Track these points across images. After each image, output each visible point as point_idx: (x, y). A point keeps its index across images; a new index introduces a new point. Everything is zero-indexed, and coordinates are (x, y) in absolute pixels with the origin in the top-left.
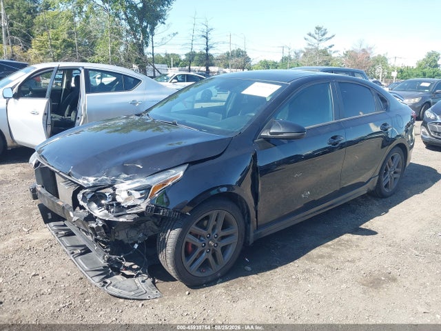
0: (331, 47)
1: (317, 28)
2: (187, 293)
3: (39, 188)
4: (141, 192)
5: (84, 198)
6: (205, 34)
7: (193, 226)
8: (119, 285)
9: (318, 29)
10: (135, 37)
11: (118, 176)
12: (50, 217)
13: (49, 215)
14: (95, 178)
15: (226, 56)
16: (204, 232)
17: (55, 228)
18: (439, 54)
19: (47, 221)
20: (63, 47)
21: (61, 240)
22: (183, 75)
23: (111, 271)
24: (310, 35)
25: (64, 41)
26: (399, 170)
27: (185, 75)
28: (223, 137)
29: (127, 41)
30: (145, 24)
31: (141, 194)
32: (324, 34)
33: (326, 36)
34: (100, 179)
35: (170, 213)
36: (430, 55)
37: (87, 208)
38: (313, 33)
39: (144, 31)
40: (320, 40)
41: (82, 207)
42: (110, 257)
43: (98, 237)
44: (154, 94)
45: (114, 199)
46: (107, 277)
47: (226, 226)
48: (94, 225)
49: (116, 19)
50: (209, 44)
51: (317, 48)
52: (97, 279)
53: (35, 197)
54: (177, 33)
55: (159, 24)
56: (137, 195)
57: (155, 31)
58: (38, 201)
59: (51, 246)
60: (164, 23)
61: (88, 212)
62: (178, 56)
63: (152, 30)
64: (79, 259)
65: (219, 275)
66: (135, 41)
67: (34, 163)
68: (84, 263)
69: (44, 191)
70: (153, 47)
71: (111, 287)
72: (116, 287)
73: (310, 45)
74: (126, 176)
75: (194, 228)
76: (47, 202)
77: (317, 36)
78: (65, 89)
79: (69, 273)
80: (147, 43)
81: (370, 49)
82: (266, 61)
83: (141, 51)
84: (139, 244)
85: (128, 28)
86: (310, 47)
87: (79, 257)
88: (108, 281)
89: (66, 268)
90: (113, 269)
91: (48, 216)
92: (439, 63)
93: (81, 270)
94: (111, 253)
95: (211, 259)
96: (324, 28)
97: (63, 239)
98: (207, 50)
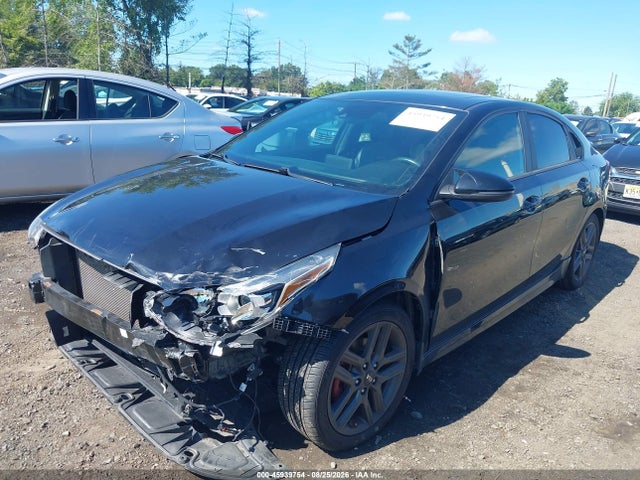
0: (426, 65)
1: (407, 38)
2: (333, 465)
3: (48, 283)
4: (266, 296)
5: (157, 307)
6: (246, 39)
7: (347, 351)
8: (214, 457)
9: (409, 39)
10: (139, 38)
11: (223, 271)
12: (66, 334)
13: (65, 330)
14: (181, 276)
15: (271, 73)
16: (361, 361)
17: (75, 353)
18: (566, 84)
19: (60, 340)
20: (18, 48)
21: (93, 376)
22: (219, 98)
23: (194, 432)
24: (397, 47)
25: (21, 39)
26: (592, 248)
27: (222, 97)
28: (383, 196)
29: (126, 43)
30: (154, 18)
31: (266, 300)
32: (416, 48)
33: (419, 50)
34: (191, 276)
35: (315, 330)
36: (555, 84)
37: (162, 324)
38: (401, 44)
39: (152, 30)
40: (411, 56)
41: (153, 323)
42: (195, 408)
43: (183, 374)
44: (198, 124)
45: (215, 311)
46: (190, 444)
47: (390, 348)
48: (177, 355)
49: (109, 9)
50: (251, 53)
51: (406, 68)
52: (174, 448)
53: (39, 299)
54: (205, 34)
55: (176, 20)
56: (260, 301)
57: (170, 31)
58: (46, 307)
59: (68, 385)
60: (182, 19)
61: (165, 331)
62: (198, 70)
63: (166, 28)
64: (134, 410)
65: (377, 429)
66: (138, 43)
67: (37, 238)
68: (144, 418)
69: (57, 288)
70: (167, 55)
71: (201, 462)
72: (210, 462)
73: (396, 61)
74: (240, 270)
75: (348, 356)
76: (66, 308)
77: (406, 49)
78: (48, 112)
79: (112, 435)
80: (158, 49)
81: (479, 71)
82: (329, 84)
83: (149, 59)
84: (249, 384)
85: (129, 22)
86: (397, 65)
87: (134, 408)
88: (193, 450)
89: (105, 426)
90: (198, 427)
91: (63, 332)
92: (566, 94)
93: (142, 432)
94: (197, 400)
95: (367, 404)
96: (416, 38)
97: (96, 373)
98: (249, 62)
